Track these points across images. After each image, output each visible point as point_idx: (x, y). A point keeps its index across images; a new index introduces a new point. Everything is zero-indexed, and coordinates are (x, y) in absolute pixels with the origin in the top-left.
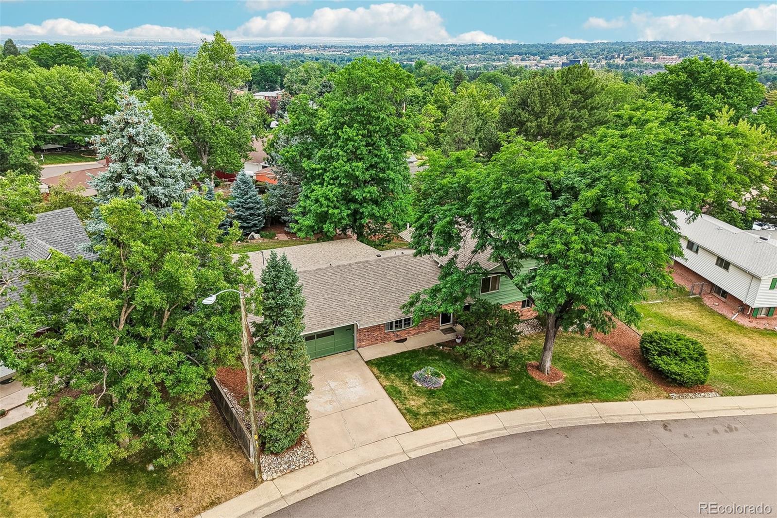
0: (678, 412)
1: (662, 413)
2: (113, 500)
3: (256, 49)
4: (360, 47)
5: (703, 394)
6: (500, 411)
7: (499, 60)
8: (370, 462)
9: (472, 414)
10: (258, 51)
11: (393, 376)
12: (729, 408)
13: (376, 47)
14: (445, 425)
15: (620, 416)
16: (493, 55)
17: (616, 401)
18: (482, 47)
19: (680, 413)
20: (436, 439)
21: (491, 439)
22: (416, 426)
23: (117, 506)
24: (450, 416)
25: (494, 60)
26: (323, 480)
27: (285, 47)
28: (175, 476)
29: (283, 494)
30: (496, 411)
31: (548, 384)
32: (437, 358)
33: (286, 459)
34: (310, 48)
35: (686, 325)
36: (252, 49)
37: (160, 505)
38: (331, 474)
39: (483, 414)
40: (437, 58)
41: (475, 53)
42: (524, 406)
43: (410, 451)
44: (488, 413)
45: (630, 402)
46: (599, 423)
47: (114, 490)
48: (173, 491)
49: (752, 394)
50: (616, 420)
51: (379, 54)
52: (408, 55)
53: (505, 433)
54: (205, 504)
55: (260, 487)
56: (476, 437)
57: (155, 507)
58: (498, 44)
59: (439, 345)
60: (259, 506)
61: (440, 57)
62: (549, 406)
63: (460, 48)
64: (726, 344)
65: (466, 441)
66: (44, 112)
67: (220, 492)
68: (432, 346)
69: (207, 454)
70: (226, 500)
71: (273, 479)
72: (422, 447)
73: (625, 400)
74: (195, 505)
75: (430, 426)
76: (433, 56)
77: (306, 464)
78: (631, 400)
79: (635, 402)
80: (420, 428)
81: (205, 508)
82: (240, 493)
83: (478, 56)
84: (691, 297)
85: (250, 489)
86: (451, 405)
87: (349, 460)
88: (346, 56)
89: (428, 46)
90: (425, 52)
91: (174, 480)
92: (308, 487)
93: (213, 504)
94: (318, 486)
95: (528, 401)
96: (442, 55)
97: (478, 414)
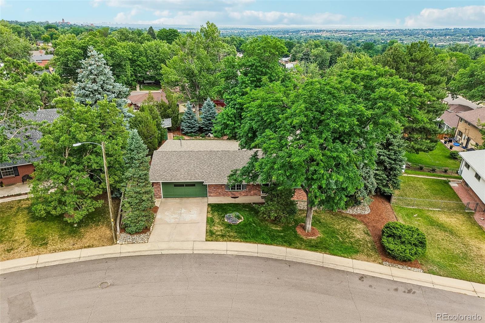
0: (380, 273)
1: (368, 271)
2: (52, 234)
3: (293, 32)
4: (361, 31)
5: (409, 268)
6: (261, 244)
7: (465, 40)
8: (172, 250)
9: (244, 241)
10: (294, 33)
11: (216, 213)
12: (423, 281)
13: (372, 31)
14: (225, 243)
15: (337, 265)
16: (460, 36)
17: (342, 256)
18: (453, 30)
19: (382, 274)
20: (215, 248)
21: (244, 256)
22: (209, 239)
23: (52, 236)
24: (231, 239)
25: (460, 40)
26: (144, 251)
27: (311, 31)
28: (82, 231)
29: (121, 252)
30: (259, 243)
31: (304, 238)
32: (247, 210)
33: (134, 238)
34: (327, 31)
35: (444, 227)
36: (290, 32)
37: (68, 241)
38: (150, 249)
39: (250, 242)
40: (415, 38)
41: (446, 35)
42: (277, 245)
43: (196, 250)
44: (254, 243)
45: (351, 260)
46: (319, 265)
47: (55, 230)
48: (77, 237)
49: (451, 277)
50: (331, 266)
51: (372, 35)
52: (394, 36)
53: (256, 255)
54: (86, 246)
55: (114, 246)
56: (237, 253)
57: (66, 241)
58: (467, 29)
59: (254, 203)
60: (108, 253)
61: (417, 38)
62: (294, 248)
63: (435, 31)
64: (465, 245)
65: (229, 253)
66: (144, 64)
67: (95, 243)
68: (251, 203)
69: (101, 226)
70: (96, 247)
71: (122, 244)
72: (204, 250)
73: (348, 258)
74: (82, 245)
75: (216, 241)
76: (412, 37)
77: (141, 242)
78: (352, 259)
79: (354, 260)
80: (210, 241)
81: (85, 247)
82: (103, 246)
83: (448, 37)
84: (466, 211)
85: (109, 245)
86: (235, 234)
87: (163, 246)
88: (349, 37)
89: (410, 30)
90: (407, 34)
91: (80, 233)
92: (134, 252)
93: (89, 247)
94: (139, 253)
95: (282, 243)
96: (419, 36)
97: (247, 242)
